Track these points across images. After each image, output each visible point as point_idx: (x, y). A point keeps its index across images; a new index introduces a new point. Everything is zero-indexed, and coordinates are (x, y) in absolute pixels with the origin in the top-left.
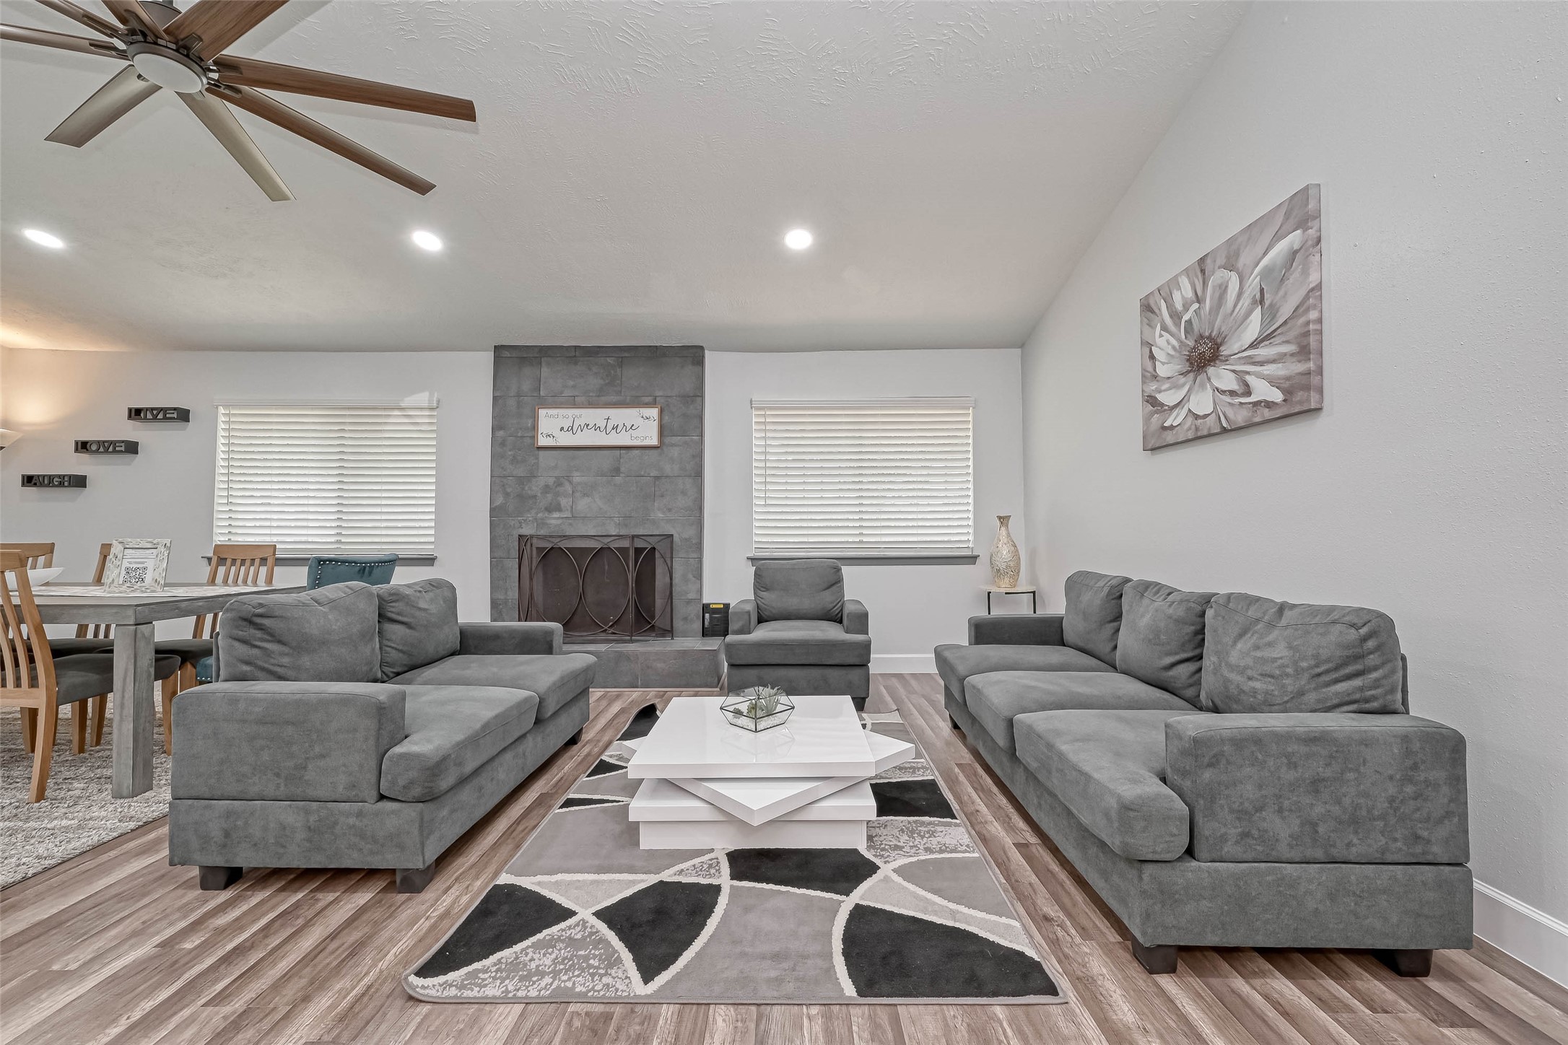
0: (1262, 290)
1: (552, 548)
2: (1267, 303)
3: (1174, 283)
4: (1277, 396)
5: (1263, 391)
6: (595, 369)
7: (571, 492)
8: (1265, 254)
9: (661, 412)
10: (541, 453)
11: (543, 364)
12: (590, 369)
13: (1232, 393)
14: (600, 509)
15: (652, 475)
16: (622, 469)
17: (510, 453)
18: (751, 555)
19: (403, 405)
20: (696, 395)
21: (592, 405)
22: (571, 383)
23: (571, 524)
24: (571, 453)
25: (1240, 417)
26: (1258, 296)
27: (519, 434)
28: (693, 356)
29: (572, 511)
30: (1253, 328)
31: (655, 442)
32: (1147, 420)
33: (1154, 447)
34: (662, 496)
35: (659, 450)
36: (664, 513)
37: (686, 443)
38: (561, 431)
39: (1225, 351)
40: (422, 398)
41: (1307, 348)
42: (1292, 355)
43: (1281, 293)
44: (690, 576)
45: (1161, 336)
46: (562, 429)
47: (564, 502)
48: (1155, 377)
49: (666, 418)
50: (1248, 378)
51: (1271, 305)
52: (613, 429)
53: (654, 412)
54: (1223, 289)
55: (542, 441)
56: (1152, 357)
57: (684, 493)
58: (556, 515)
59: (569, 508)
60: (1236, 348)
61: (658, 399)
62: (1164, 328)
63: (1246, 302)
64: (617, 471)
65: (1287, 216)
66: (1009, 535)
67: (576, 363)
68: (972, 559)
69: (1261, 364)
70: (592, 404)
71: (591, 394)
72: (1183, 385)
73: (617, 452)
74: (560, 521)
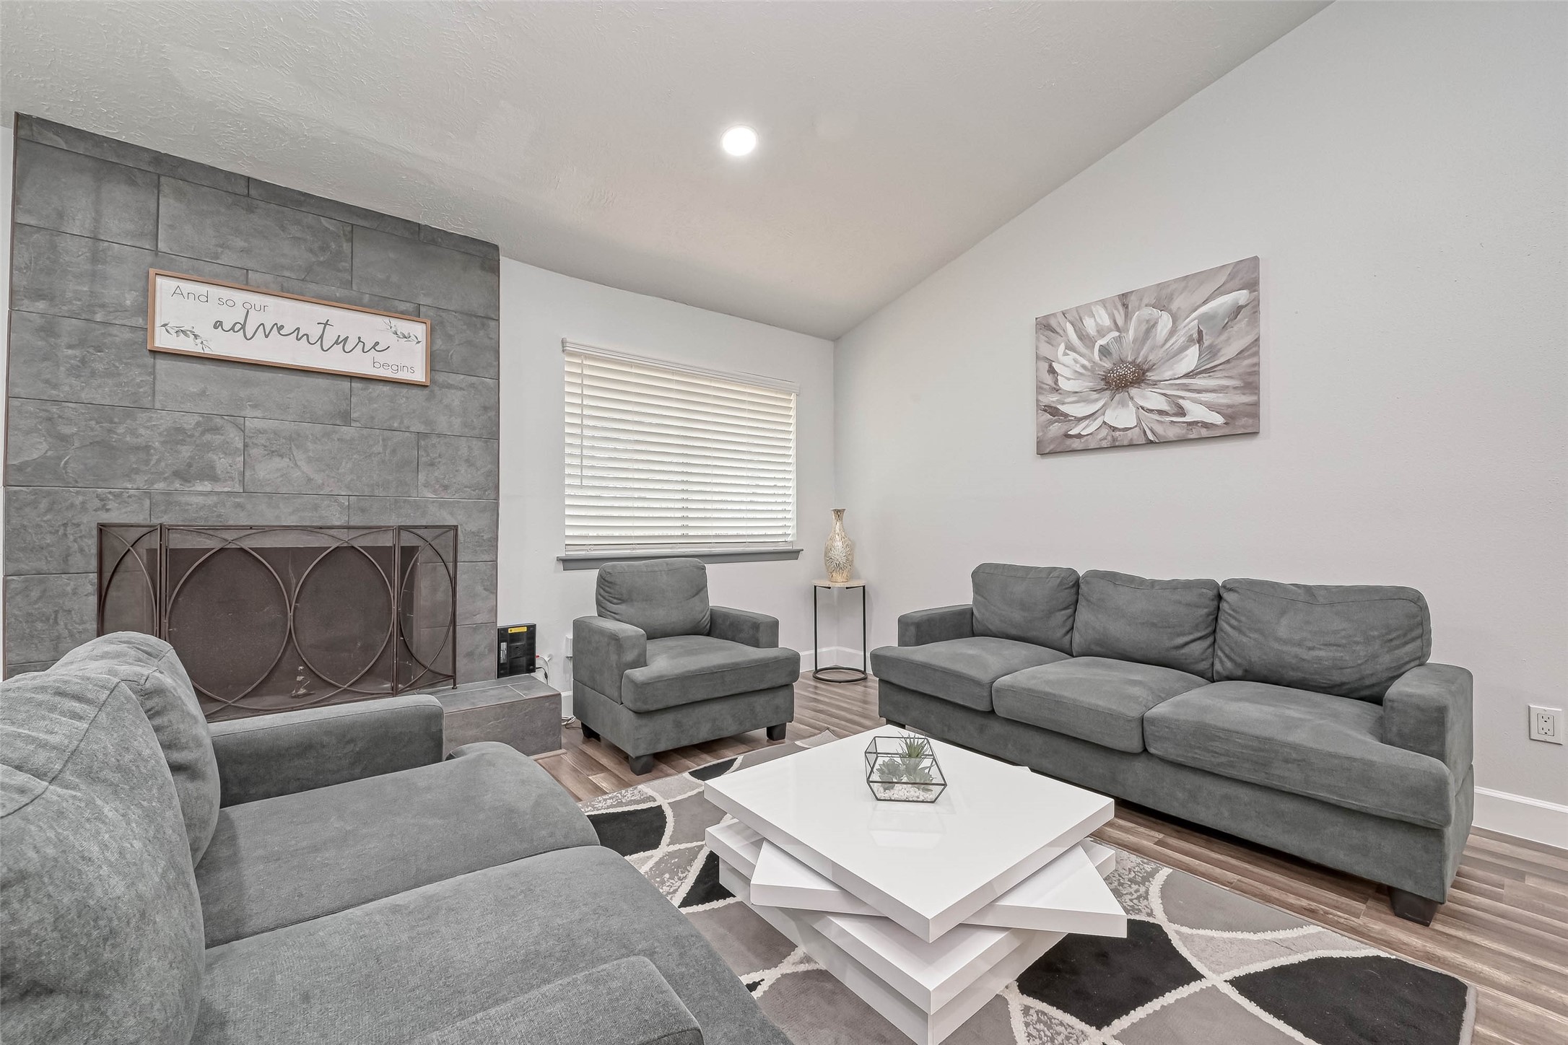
0: (1200, 332)
1: (221, 550)
2: (1206, 343)
3: (1087, 309)
4: (1218, 419)
5: (1197, 412)
6: (295, 230)
7: (241, 446)
8: (1205, 303)
9: (432, 332)
10: (162, 364)
11: (165, 189)
12: (283, 228)
13: (1161, 412)
14: (310, 480)
15: (412, 429)
16: (354, 415)
17: (69, 352)
18: (562, 554)
20: (487, 317)
21: (284, 292)
22: (240, 243)
23: (239, 506)
24: (239, 371)
25: (1172, 433)
26: (1195, 336)
27: (99, 318)
28: (478, 255)
29: (242, 482)
30: (1190, 359)
31: (419, 376)
32: (1043, 427)
33: (1044, 450)
34: (432, 464)
35: (426, 392)
36: (435, 492)
37: (472, 385)
38: (215, 327)
39: (1152, 376)
41: (1251, 384)
42: (1235, 388)
43: (1223, 337)
44: (479, 588)
45: (1065, 354)
46: (218, 324)
47: (223, 463)
48: (1056, 390)
49: (439, 343)
50: (1181, 402)
51: (1211, 346)
52: (337, 343)
53: (419, 330)
54: (1151, 326)
55: (163, 340)
56: (1052, 371)
57: (469, 462)
58: (203, 486)
59: (236, 475)
60: (1167, 375)
61: (422, 309)
62: (1070, 347)
63: (1179, 339)
64: (344, 416)
65: (1232, 276)
66: (843, 529)
67: (250, 209)
68: (793, 554)
69: (1199, 391)
70: (288, 292)
71: (287, 274)
72: (1097, 400)
73: (346, 384)
74: (215, 498)
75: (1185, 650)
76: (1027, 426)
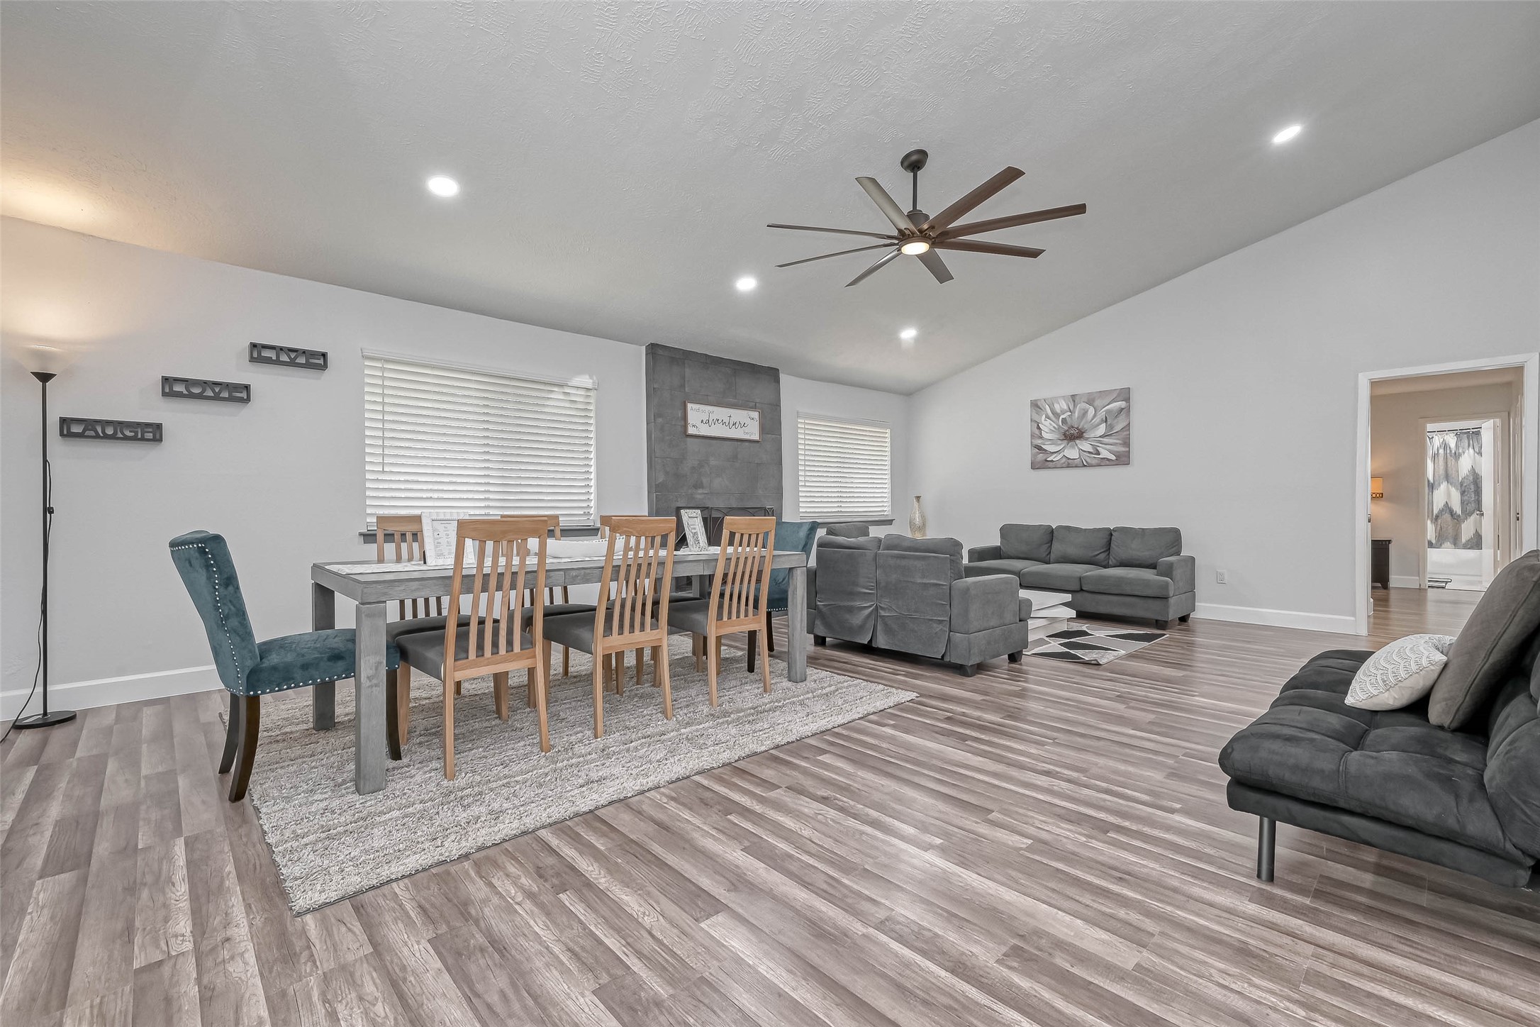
0: (1106, 417)
2: (1109, 423)
3: (1056, 399)
4: (1113, 458)
5: (1105, 454)
6: (718, 375)
7: (709, 473)
8: (1108, 405)
9: (760, 416)
10: (689, 440)
11: (686, 365)
12: (715, 375)
13: (1089, 452)
14: (727, 487)
15: (755, 462)
16: (739, 457)
17: (668, 438)
19: (570, 384)
20: (776, 406)
22: (707, 385)
23: (709, 499)
24: (708, 441)
25: (1094, 462)
26: (1104, 419)
27: (673, 423)
28: (772, 374)
29: (710, 489)
30: (1102, 429)
31: (756, 437)
32: (1034, 456)
33: (1034, 466)
34: (762, 478)
35: (758, 444)
37: (773, 439)
38: (702, 423)
39: (1086, 435)
40: (585, 381)
41: (1127, 443)
42: (1120, 444)
43: (1116, 421)
45: (1045, 420)
46: (702, 421)
47: (705, 480)
48: (1041, 437)
49: (763, 420)
50: (1098, 448)
51: (1110, 424)
52: (733, 425)
53: (755, 415)
54: (1085, 413)
55: (691, 431)
56: (1039, 428)
57: (771, 476)
58: (700, 491)
59: (708, 486)
60: (1092, 435)
61: (757, 404)
62: (1047, 417)
63: (1097, 420)
64: (735, 457)
65: (1119, 395)
66: (920, 507)
67: (706, 369)
68: (890, 521)
69: (1106, 444)
70: (719, 404)
71: (719, 396)
72: (1060, 444)
73: (735, 443)
74: (703, 496)
75: (1097, 557)
76: (1027, 454)
